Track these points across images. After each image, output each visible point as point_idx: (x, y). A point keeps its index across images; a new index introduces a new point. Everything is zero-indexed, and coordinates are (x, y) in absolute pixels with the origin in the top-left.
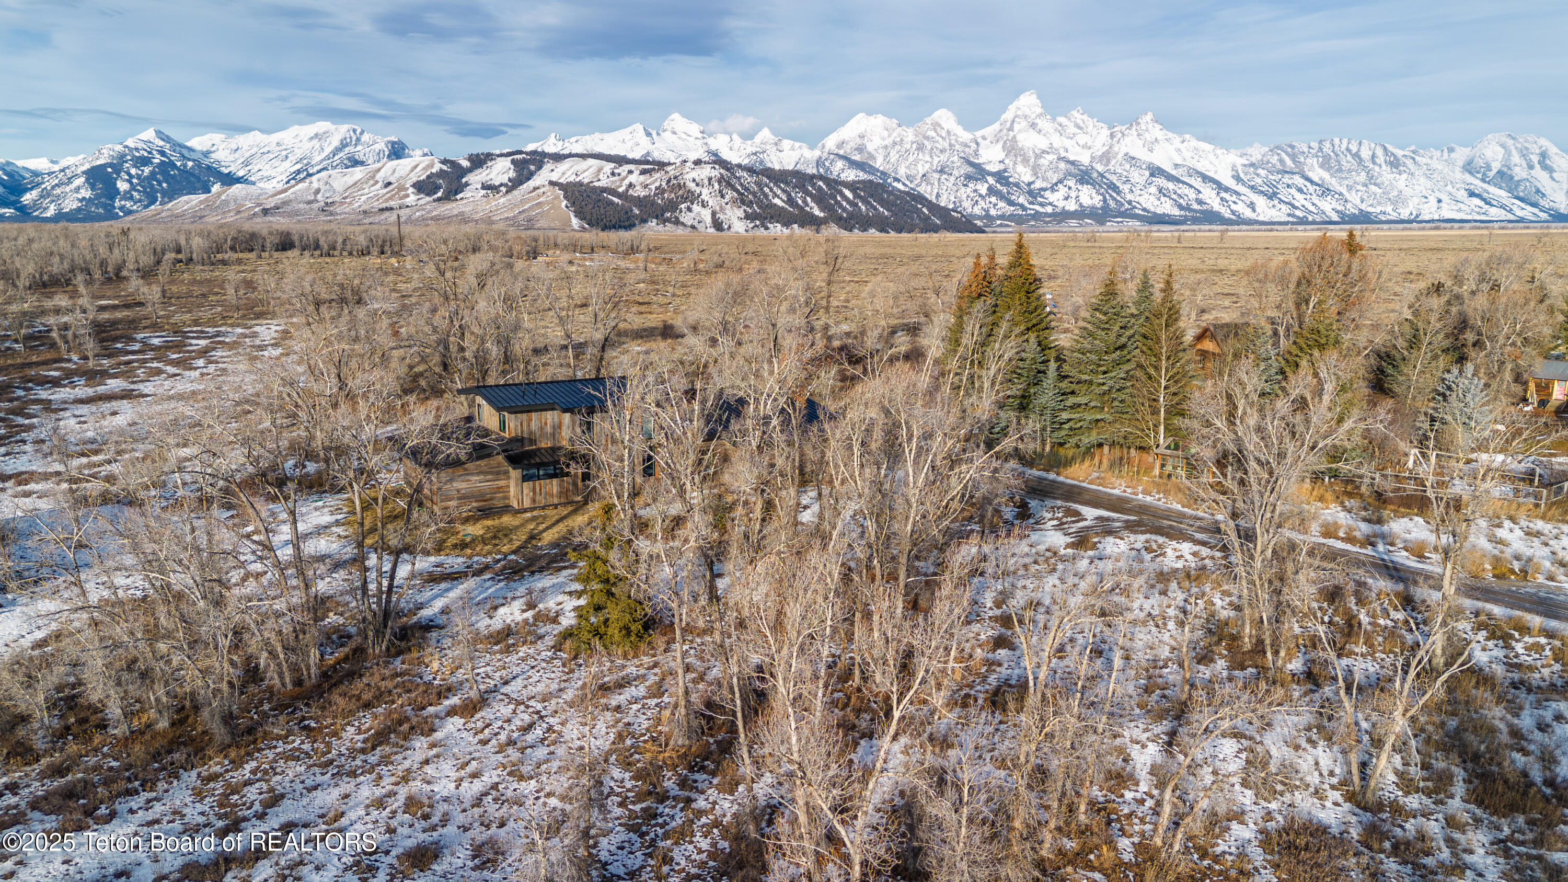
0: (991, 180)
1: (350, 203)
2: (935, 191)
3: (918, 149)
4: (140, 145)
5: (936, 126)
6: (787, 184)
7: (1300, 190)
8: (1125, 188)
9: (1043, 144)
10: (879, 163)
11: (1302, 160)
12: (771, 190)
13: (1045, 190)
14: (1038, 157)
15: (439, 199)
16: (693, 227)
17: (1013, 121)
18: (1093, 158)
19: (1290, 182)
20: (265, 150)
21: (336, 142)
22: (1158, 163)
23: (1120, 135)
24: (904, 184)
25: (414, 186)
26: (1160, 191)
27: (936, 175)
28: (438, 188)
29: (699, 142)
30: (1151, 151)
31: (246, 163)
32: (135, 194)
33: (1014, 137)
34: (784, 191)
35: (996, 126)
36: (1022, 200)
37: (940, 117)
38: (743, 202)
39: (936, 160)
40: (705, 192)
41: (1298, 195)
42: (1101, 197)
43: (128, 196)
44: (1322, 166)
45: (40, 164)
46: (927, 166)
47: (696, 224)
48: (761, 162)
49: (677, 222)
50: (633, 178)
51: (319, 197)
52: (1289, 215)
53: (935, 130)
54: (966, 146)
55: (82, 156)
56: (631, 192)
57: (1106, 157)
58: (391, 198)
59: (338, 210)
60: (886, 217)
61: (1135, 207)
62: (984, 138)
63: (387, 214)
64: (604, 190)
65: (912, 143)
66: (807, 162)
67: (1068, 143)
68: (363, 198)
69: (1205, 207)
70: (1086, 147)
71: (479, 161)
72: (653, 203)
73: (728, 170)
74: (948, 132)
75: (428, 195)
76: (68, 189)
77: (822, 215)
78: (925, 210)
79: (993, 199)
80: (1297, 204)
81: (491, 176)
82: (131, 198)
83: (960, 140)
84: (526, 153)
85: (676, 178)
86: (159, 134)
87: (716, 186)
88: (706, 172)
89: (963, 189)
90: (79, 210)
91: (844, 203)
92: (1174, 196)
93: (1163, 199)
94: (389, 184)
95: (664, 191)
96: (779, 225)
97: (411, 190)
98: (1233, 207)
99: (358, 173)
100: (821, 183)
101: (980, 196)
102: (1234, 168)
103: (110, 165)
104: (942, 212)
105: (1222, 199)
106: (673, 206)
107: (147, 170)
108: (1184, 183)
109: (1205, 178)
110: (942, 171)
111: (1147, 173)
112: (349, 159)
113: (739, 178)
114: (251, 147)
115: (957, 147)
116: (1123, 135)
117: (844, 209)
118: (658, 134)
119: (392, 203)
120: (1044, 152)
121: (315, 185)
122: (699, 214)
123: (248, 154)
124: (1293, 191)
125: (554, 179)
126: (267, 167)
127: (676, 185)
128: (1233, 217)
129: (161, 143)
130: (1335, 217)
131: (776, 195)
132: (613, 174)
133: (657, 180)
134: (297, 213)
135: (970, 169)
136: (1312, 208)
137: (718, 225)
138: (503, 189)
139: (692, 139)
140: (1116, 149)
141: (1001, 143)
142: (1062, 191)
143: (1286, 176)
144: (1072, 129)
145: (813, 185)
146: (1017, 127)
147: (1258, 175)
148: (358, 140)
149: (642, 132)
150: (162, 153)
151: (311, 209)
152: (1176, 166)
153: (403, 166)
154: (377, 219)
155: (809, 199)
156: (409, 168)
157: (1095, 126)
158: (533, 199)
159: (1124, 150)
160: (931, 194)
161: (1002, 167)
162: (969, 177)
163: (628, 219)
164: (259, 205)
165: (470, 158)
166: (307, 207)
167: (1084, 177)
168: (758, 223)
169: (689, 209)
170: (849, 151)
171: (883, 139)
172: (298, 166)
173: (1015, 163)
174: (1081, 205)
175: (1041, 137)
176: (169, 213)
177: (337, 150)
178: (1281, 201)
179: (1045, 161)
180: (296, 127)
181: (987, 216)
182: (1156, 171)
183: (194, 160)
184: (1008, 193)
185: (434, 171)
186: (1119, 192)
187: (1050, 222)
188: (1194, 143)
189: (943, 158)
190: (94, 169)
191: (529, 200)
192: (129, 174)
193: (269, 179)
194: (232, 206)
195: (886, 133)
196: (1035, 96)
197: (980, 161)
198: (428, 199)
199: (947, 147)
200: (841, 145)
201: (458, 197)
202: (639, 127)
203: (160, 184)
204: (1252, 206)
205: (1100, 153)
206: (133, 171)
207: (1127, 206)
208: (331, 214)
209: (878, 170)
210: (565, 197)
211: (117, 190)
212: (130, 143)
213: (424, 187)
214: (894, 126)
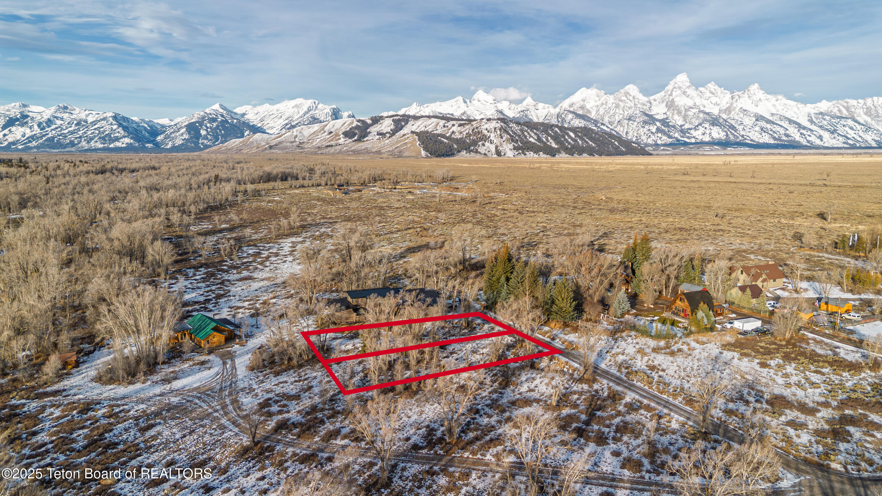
0: (658, 124)
1: (312, 143)
2: (625, 130)
3: (616, 107)
4: (212, 112)
5: (627, 94)
6: (537, 130)
7: (851, 128)
8: (740, 128)
9: (690, 103)
10: (593, 115)
11: (853, 110)
12: (529, 134)
13: (691, 129)
14: (686, 110)
15: (355, 141)
16: (485, 154)
17: (672, 91)
18: (720, 111)
19: (845, 123)
20: (271, 113)
21: (305, 109)
22: (761, 113)
23: (737, 97)
24: (607, 127)
25: (343, 134)
26: (762, 129)
27: (626, 122)
28: (355, 135)
29: (492, 106)
30: (757, 106)
31: (262, 120)
32: (209, 136)
33: (673, 99)
34: (535, 134)
35: (662, 94)
36: (676, 135)
37: (629, 89)
38: (513, 140)
39: (626, 113)
40: (492, 135)
41: (850, 131)
42: (725, 133)
43: (205, 138)
44: (866, 114)
45: (165, 121)
46: (621, 116)
47: (487, 153)
48: (526, 116)
49: (477, 152)
50: (454, 129)
51: (297, 139)
52: (844, 143)
53: (626, 96)
54: (644, 105)
55: (184, 118)
56: (453, 136)
57: (728, 110)
58: (331, 140)
59: (306, 146)
60: (593, 147)
61: (746, 139)
62: (655, 100)
63: (329, 149)
64: (439, 135)
65: (613, 104)
66: (552, 116)
67: (705, 102)
68: (318, 140)
69: (790, 138)
70: (716, 104)
71: (376, 120)
72: (465, 142)
73: (505, 123)
74: (634, 97)
75: (350, 138)
76: (178, 134)
77: (556, 146)
78: (616, 143)
79: (659, 135)
80: (849, 136)
81: (382, 128)
82: (207, 139)
83: (641, 101)
84: (400, 116)
85: (477, 128)
86: (221, 106)
87: (499, 132)
88: (493, 125)
89: (642, 129)
90: (182, 144)
91: (569, 140)
92: (771, 132)
93: (763, 134)
94: (331, 132)
95: (470, 135)
96: (532, 153)
97: (342, 136)
98: (808, 138)
99: (316, 127)
100: (557, 129)
101: (652, 133)
102: (809, 115)
103: (198, 122)
104: (627, 144)
105: (801, 133)
106: (475, 143)
107: (215, 124)
108: (777, 124)
109: (791, 121)
110: (629, 119)
111: (754, 119)
112: (311, 117)
113: (511, 127)
114: (264, 112)
115: (639, 105)
116: (739, 97)
117: (569, 143)
118: (470, 102)
119: (332, 143)
120: (690, 108)
121: (295, 133)
122: (488, 147)
123: (262, 116)
124: (847, 129)
125: (413, 130)
126: (272, 122)
127: (477, 132)
128: (808, 144)
129: (222, 111)
130: (874, 144)
131: (531, 136)
132: (444, 126)
133: (467, 129)
134: (286, 148)
135: (646, 118)
136: (859, 139)
137: (498, 153)
138: (388, 135)
139: (488, 104)
140: (735, 105)
141: (665, 103)
142: (701, 130)
143: (843, 120)
144: (708, 94)
145: (552, 130)
146: (674, 94)
147: (824, 119)
148: (316, 107)
149: (462, 101)
150: (222, 116)
151: (293, 146)
152: (773, 114)
153: (339, 123)
154: (324, 151)
155: (549, 138)
156: (341, 124)
157: (722, 92)
158: (403, 141)
159: (740, 106)
160: (623, 132)
161: (665, 116)
162: (645, 122)
163: (451, 150)
164: (268, 144)
165: (372, 119)
166: (291, 145)
167: (715, 122)
168: (520, 151)
169: (483, 145)
170: (576, 108)
171: (596, 101)
172: (287, 121)
173: (673, 114)
174: (712, 138)
175: (689, 99)
176: (225, 148)
177: (306, 113)
178: (839, 135)
179: (690, 113)
180: (286, 101)
181: (657, 145)
182: (759, 118)
183: (237, 119)
184: (669, 131)
185: (353, 126)
186: (736, 130)
187: (693, 148)
188: (784, 101)
189: (630, 112)
190: (190, 124)
191: (401, 141)
192: (206, 126)
193: (272, 128)
194: (255, 144)
195: (597, 98)
196: (686, 76)
197: (652, 113)
198: (350, 140)
199: (633, 105)
200: (571, 105)
201: (365, 139)
202: (460, 98)
203: (221, 132)
204: (821, 138)
205: (725, 108)
206: (208, 125)
207: (741, 138)
208: (302, 148)
209: (592, 119)
210: (419, 140)
211: (201, 134)
212: (208, 111)
213: (348, 134)
214: (602, 94)
